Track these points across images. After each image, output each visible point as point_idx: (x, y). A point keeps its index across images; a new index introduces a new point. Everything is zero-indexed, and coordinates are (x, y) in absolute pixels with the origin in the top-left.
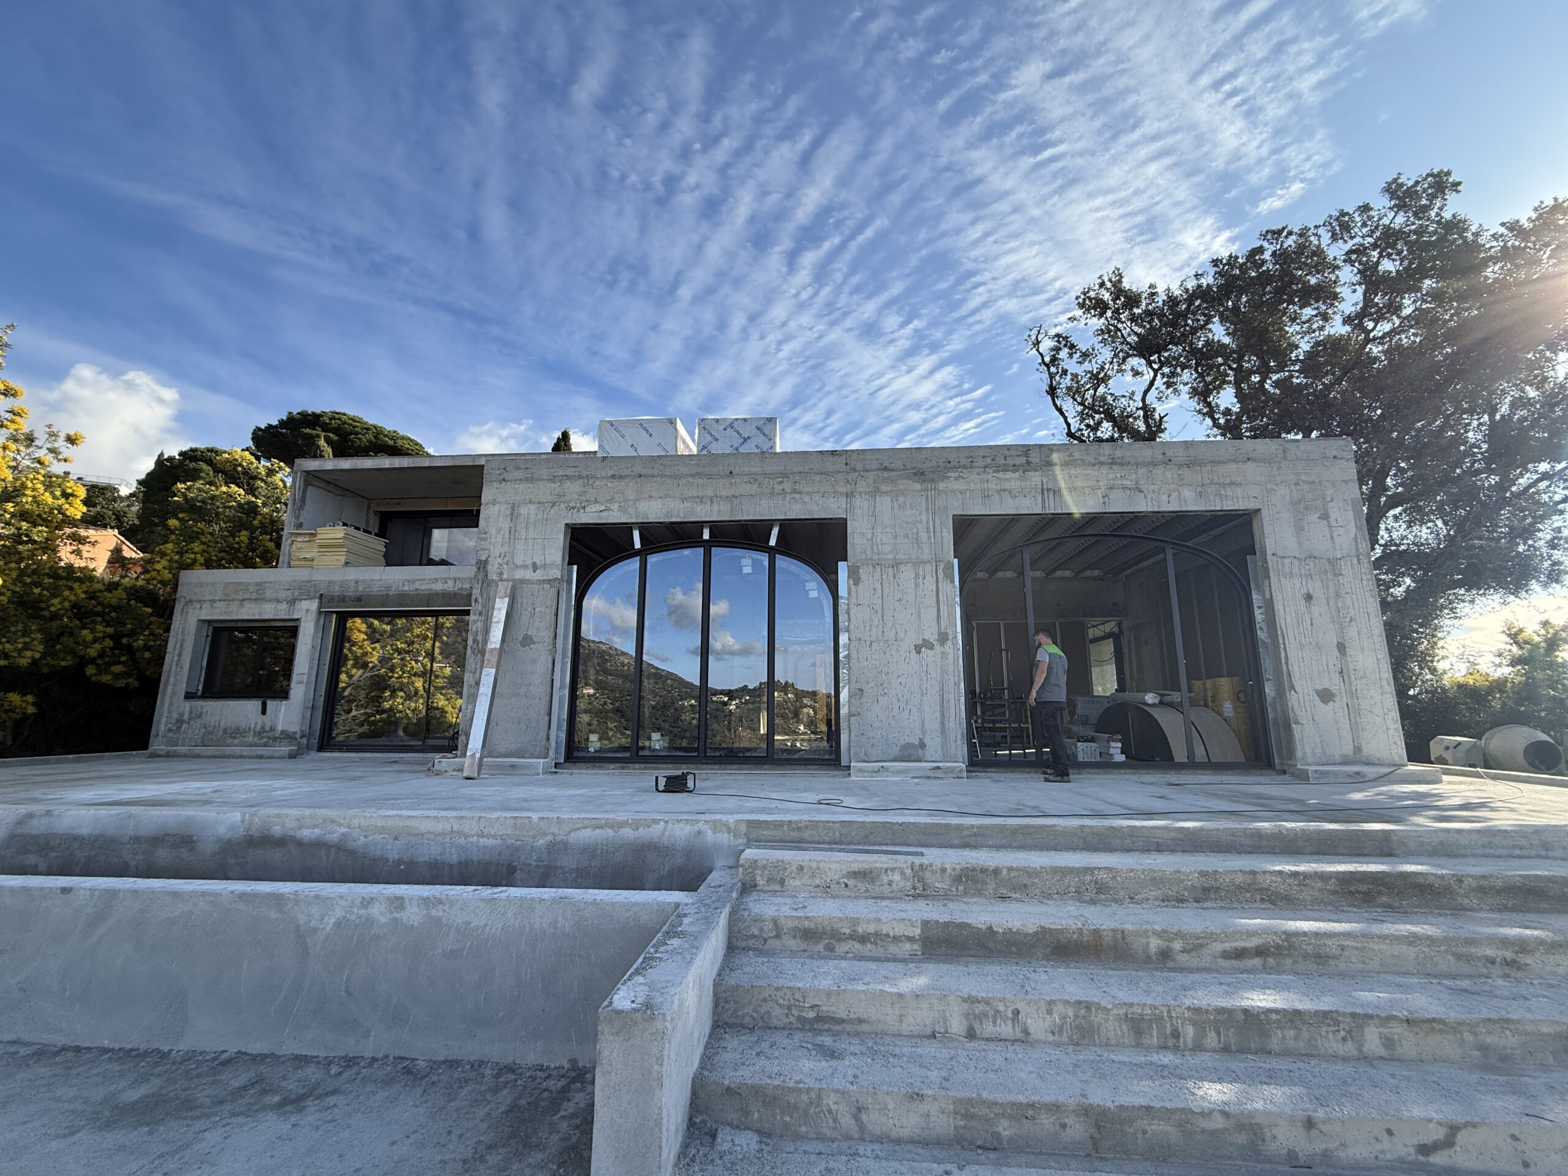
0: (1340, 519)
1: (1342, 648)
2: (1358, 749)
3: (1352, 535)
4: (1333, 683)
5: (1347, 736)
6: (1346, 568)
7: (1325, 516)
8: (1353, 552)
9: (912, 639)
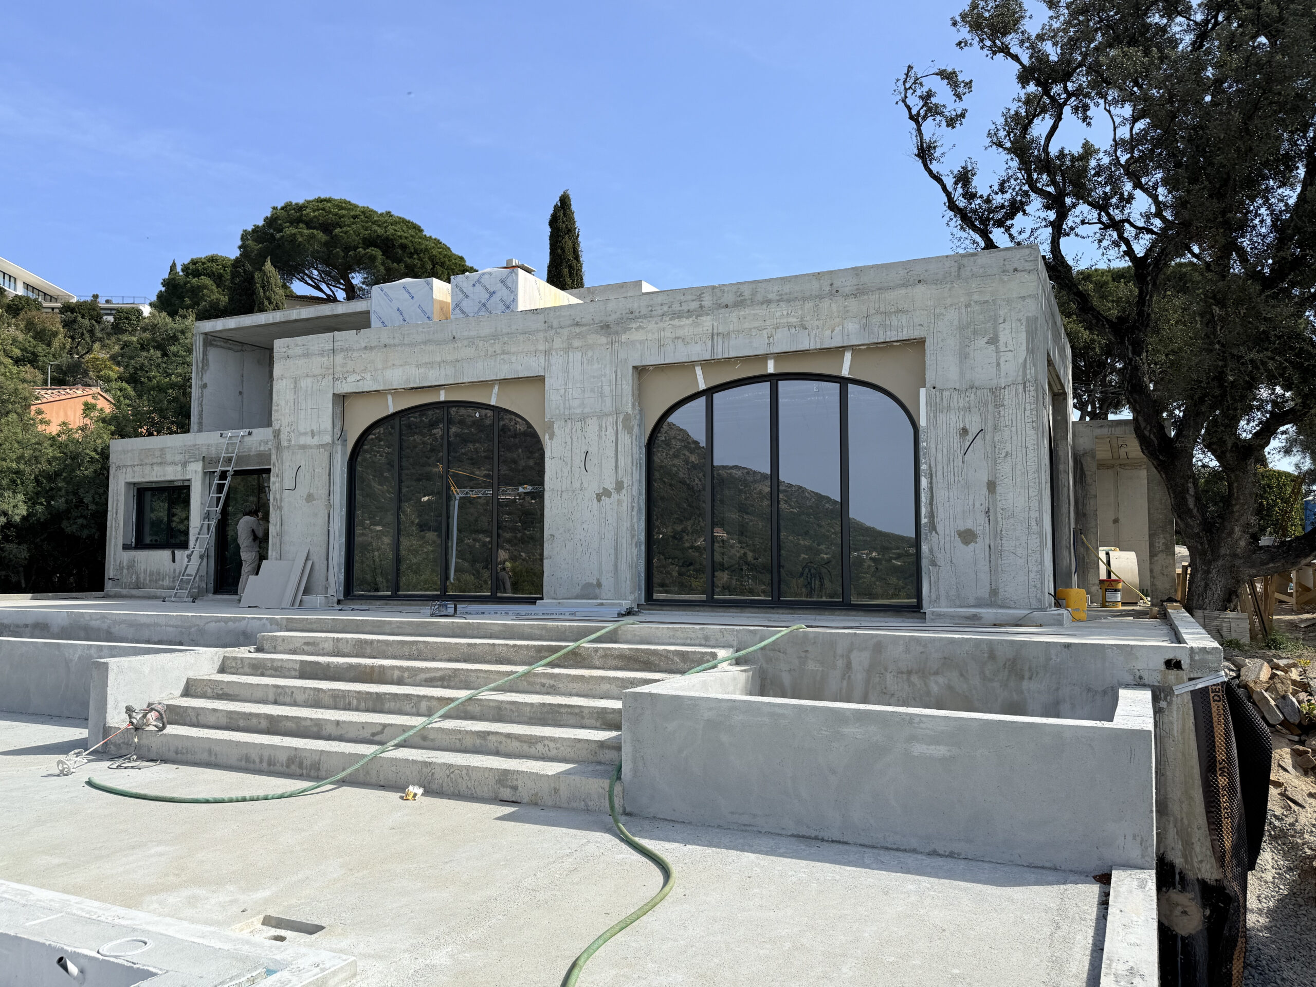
0: (1010, 342)
1: (992, 486)
2: (994, 592)
3: (1021, 360)
4: (977, 523)
5: (985, 577)
6: (1008, 397)
7: (993, 341)
8: (1020, 379)
9: (594, 488)
